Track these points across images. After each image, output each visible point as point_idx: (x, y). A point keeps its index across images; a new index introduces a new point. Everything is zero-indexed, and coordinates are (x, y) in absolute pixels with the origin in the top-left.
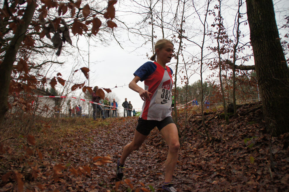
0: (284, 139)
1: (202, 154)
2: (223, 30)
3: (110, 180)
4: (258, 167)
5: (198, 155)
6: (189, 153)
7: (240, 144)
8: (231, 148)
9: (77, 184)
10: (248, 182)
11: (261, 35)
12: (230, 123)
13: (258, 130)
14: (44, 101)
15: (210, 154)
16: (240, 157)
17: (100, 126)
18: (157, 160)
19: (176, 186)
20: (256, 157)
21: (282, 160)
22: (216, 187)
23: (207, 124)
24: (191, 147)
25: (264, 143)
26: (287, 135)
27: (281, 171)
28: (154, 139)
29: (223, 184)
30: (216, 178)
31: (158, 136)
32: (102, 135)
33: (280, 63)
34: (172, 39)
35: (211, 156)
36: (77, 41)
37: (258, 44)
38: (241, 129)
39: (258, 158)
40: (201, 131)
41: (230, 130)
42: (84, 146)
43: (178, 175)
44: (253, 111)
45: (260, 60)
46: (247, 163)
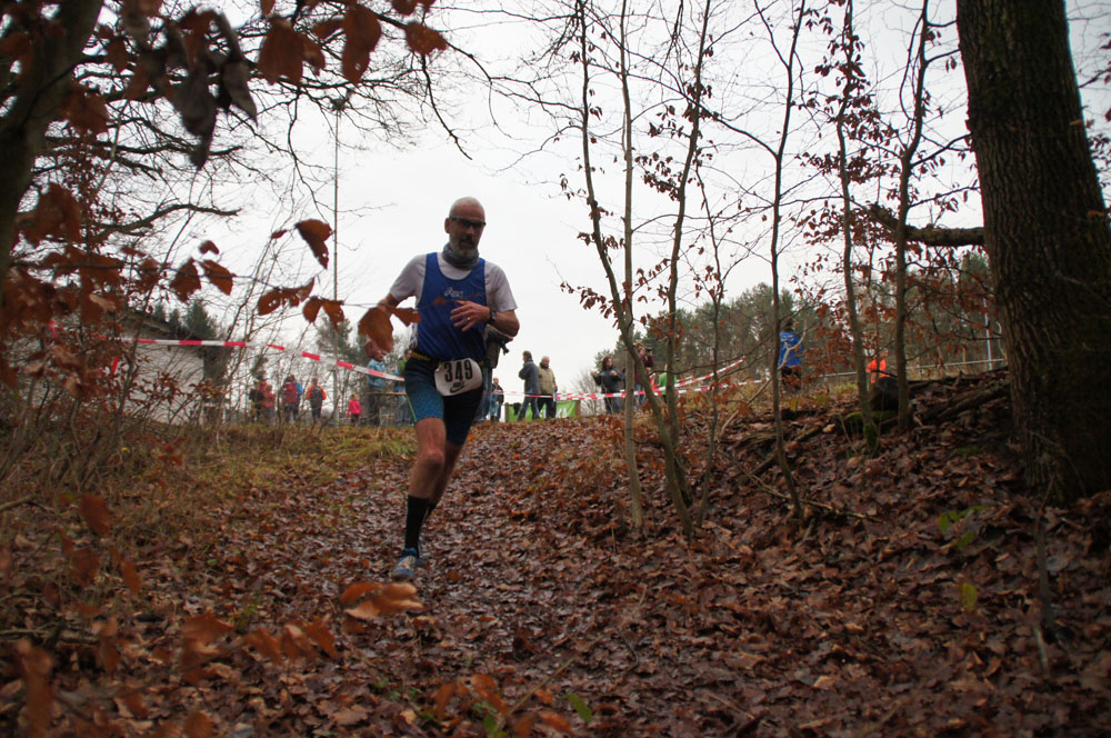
0: (1095, 515)
1: (775, 570)
2: (862, 87)
3: (414, 671)
4: (993, 623)
5: (758, 574)
6: (722, 567)
7: (920, 532)
8: (887, 550)
9: (285, 685)
10: (953, 683)
11: (1012, 109)
12: (883, 451)
13: (993, 481)
14: (158, 358)
15: (805, 572)
16: (922, 583)
17: (377, 457)
18: (596, 594)
19: (674, 696)
20: (985, 585)
21: (1086, 598)
22: (828, 700)
23: (793, 456)
24: (730, 541)
25: (1015, 531)
26: (1103, 500)
27: (1083, 638)
28: (589, 511)
29: (854, 689)
30: (830, 666)
31: (602, 498)
32: (385, 494)
33: (1085, 218)
34: (661, 122)
35: (810, 580)
36: (291, 125)
37: (1000, 143)
38: (928, 475)
39: (991, 587)
40: (768, 482)
41: (883, 478)
42: (316, 535)
43: (678, 651)
44: (974, 405)
45: (1005, 208)
46: (949, 606)
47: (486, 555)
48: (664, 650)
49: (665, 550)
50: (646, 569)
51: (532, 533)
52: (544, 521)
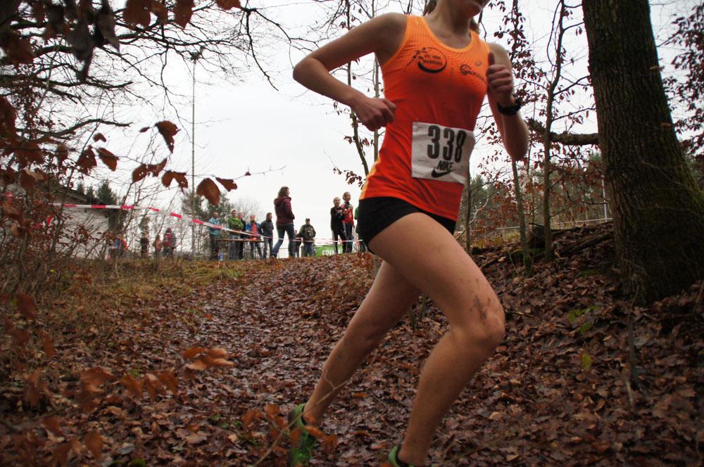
0: (664, 311)
2: (524, 46)
4: (601, 378)
7: (557, 323)
8: (537, 334)
10: (575, 415)
11: (616, 60)
12: (536, 273)
13: (603, 292)
14: (77, 216)
16: (558, 354)
17: (218, 279)
19: (402, 425)
20: (597, 355)
21: (658, 362)
22: (497, 427)
24: (440, 330)
25: (616, 322)
26: (670, 302)
27: (654, 387)
29: (513, 419)
30: (500, 406)
32: (223, 302)
33: (659, 127)
36: (163, 68)
37: (608, 82)
38: (562, 288)
39: (600, 357)
41: (535, 290)
44: (592, 244)
45: (610, 121)
46: (574, 369)
47: (286, 339)
49: (399, 335)
50: (386, 348)
51: (315, 326)
52: (323, 318)
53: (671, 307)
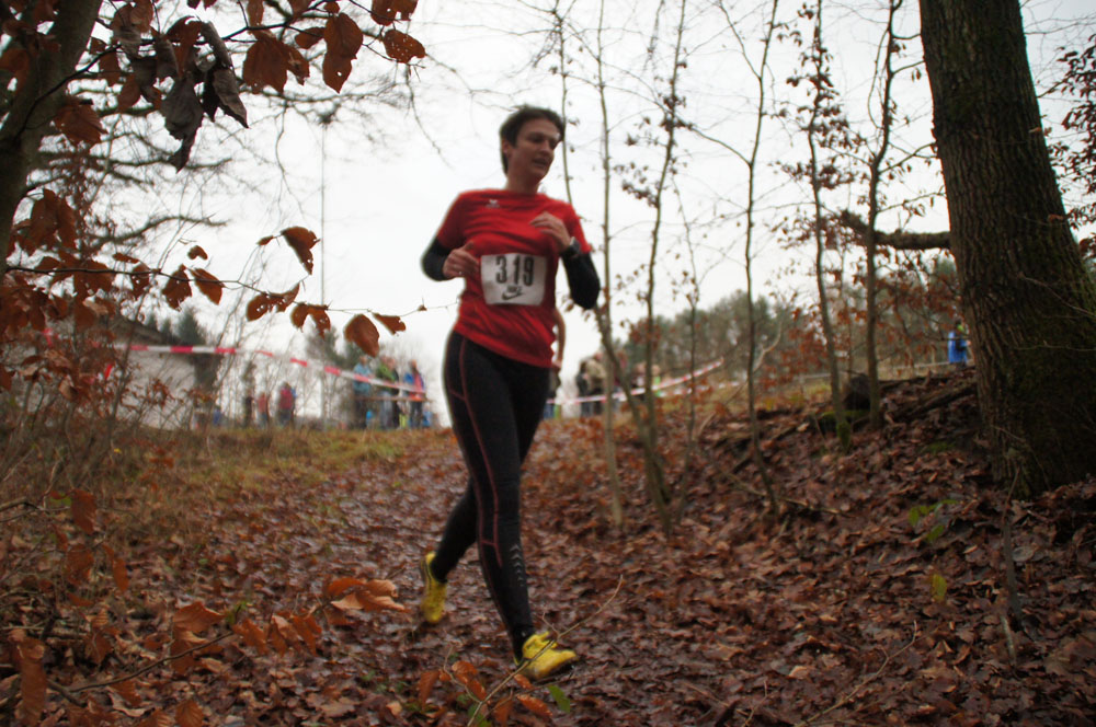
0: (1060, 507)
1: (751, 565)
2: (831, 98)
3: (401, 665)
4: (962, 613)
5: (735, 569)
6: (700, 563)
7: (892, 527)
8: (860, 543)
9: (274, 679)
10: (924, 671)
11: (975, 118)
12: (856, 448)
13: (962, 476)
14: (150, 364)
15: (780, 566)
16: (894, 575)
17: (364, 460)
18: (578, 590)
19: (654, 687)
20: (955, 576)
21: (1051, 587)
22: (802, 689)
23: (768, 454)
24: (708, 537)
25: (984, 525)
26: (1066, 492)
27: (1048, 625)
28: (570, 510)
29: (829, 679)
30: (805, 656)
31: (584, 498)
32: (371, 496)
33: (1044, 221)
35: (785, 574)
37: (963, 152)
38: (899, 471)
39: (960, 579)
40: (745, 479)
41: (856, 475)
42: (304, 535)
43: (658, 644)
44: (943, 403)
45: (969, 213)
46: (920, 597)
48: (644, 643)
49: (645, 546)
50: (627, 566)
53: (1070, 501)
